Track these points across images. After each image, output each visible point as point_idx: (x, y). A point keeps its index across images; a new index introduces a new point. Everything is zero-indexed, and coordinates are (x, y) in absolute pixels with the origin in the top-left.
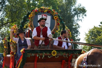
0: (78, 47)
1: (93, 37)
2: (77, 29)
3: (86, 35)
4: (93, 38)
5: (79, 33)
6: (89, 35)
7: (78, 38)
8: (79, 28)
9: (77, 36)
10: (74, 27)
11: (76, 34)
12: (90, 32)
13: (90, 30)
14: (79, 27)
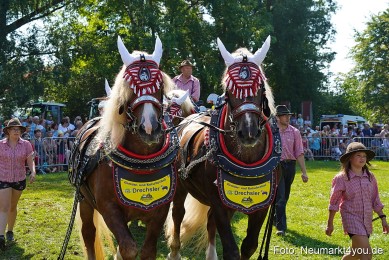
0: (324, 83)
1: (383, 46)
2: (325, 16)
3: (359, 40)
4: (383, 51)
5: (334, 32)
6: (367, 37)
7: (329, 52)
8: (331, 13)
9: (324, 42)
10: (312, 9)
11: (321, 36)
12: (373, 26)
13: (373, 18)
14: (332, 9)
